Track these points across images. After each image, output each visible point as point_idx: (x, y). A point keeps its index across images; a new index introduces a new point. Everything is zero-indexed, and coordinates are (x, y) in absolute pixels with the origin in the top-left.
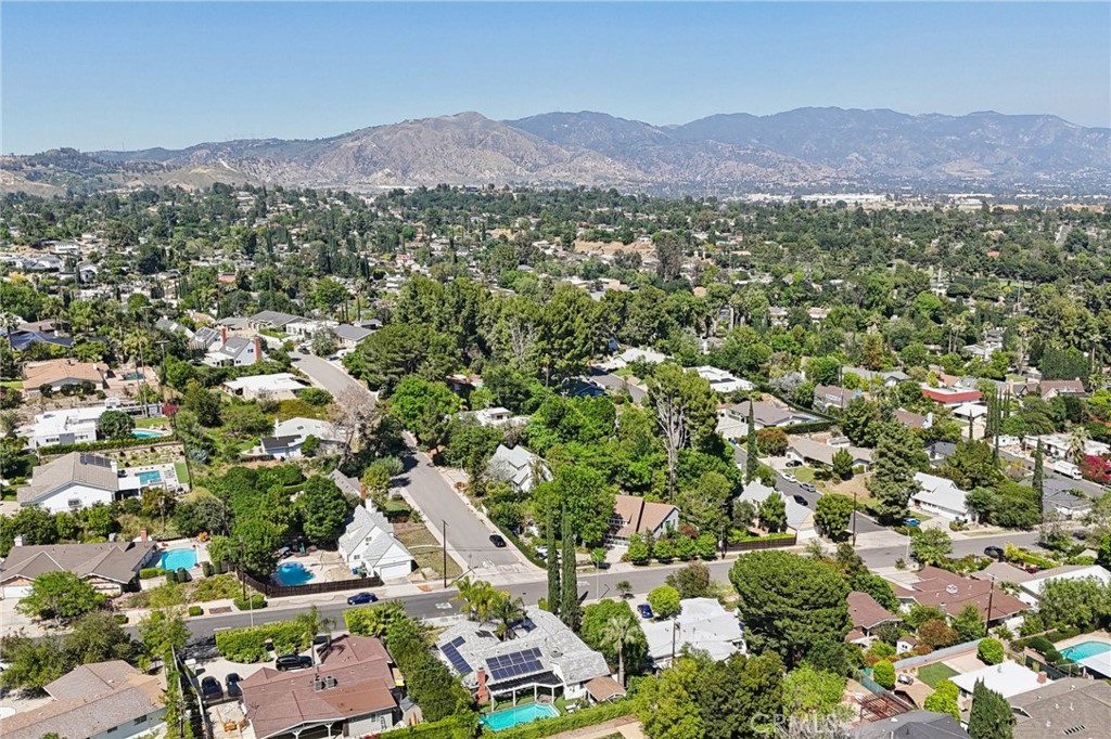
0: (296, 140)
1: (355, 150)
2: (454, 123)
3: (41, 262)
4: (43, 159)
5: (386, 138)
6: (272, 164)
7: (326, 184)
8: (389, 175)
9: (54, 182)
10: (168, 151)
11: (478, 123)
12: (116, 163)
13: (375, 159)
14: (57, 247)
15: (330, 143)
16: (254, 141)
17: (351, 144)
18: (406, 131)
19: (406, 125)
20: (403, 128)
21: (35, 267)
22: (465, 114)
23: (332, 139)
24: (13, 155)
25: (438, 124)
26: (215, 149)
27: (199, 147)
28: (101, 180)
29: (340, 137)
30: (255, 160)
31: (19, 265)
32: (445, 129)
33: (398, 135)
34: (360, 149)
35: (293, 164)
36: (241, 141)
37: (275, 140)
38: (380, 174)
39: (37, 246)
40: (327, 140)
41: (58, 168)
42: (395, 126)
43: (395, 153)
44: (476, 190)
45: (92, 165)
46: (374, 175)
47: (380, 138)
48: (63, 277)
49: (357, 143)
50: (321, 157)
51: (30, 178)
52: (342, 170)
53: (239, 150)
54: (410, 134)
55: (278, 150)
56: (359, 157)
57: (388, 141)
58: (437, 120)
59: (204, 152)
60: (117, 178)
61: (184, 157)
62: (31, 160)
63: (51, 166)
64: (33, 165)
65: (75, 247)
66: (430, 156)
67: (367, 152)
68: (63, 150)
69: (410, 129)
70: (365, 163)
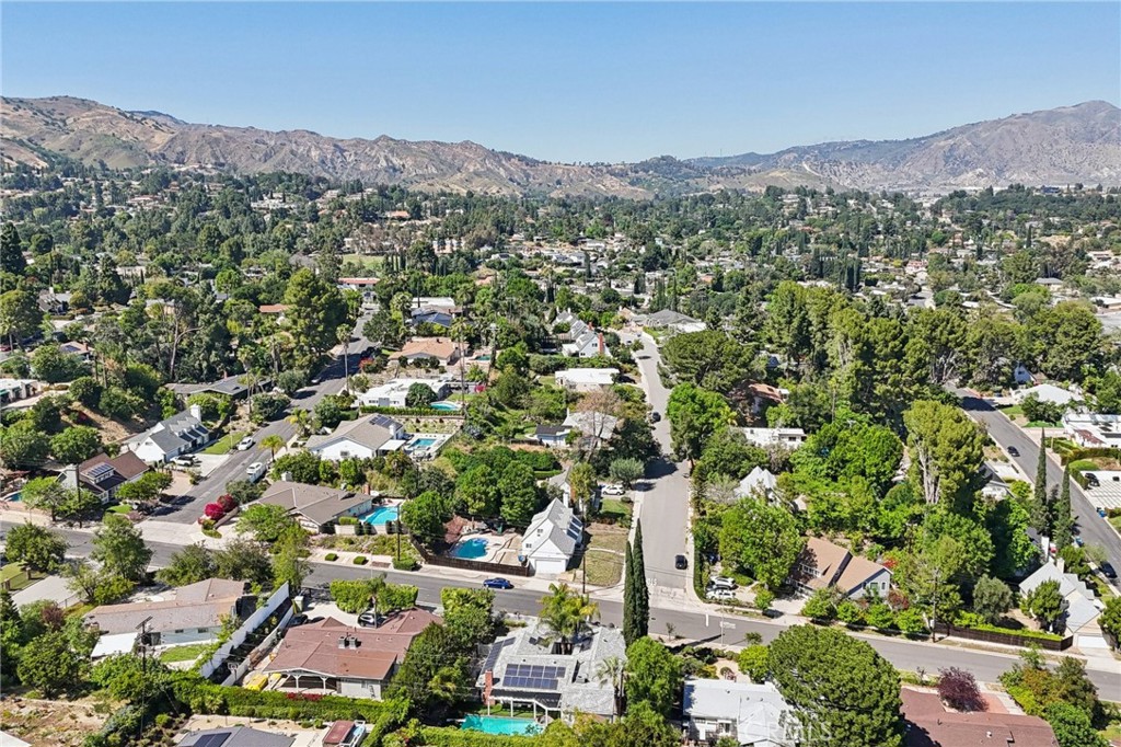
0: (886, 141)
1: (946, 149)
2: (1071, 115)
3: (572, 257)
4: (645, 167)
5: (984, 135)
6: (854, 166)
7: (906, 185)
8: (981, 175)
9: (649, 187)
10: (760, 156)
11: (1103, 114)
12: (705, 168)
13: (967, 158)
14: (588, 244)
15: (920, 143)
16: (843, 143)
17: (942, 143)
18: (1008, 127)
19: (1012, 119)
20: (1006, 124)
21: (566, 261)
22: (1089, 104)
23: (923, 138)
24: (624, 164)
25: (1051, 117)
26: (801, 152)
27: (789, 151)
28: (688, 184)
29: (932, 136)
30: (837, 163)
31: (554, 258)
32: (1058, 123)
33: (999, 131)
34: (952, 148)
35: (878, 166)
36: (829, 145)
37: (864, 141)
38: (971, 174)
39: (574, 243)
40: (917, 140)
41: (656, 174)
42: (999, 122)
43: (992, 152)
44: (1057, 191)
45: (684, 170)
46: (963, 177)
47: (977, 135)
48: (578, 271)
49: (951, 142)
50: (908, 158)
51: (632, 183)
52: (928, 170)
53: (826, 154)
54: (1013, 129)
55: (865, 151)
56: (949, 157)
57: (985, 139)
58: (1051, 112)
59: (791, 156)
60: (703, 183)
61: (771, 160)
62: (635, 168)
63: (651, 172)
64: (637, 172)
65: (603, 245)
66: (1034, 152)
67: (960, 151)
68: (663, 158)
69: (1015, 123)
70: (956, 161)
